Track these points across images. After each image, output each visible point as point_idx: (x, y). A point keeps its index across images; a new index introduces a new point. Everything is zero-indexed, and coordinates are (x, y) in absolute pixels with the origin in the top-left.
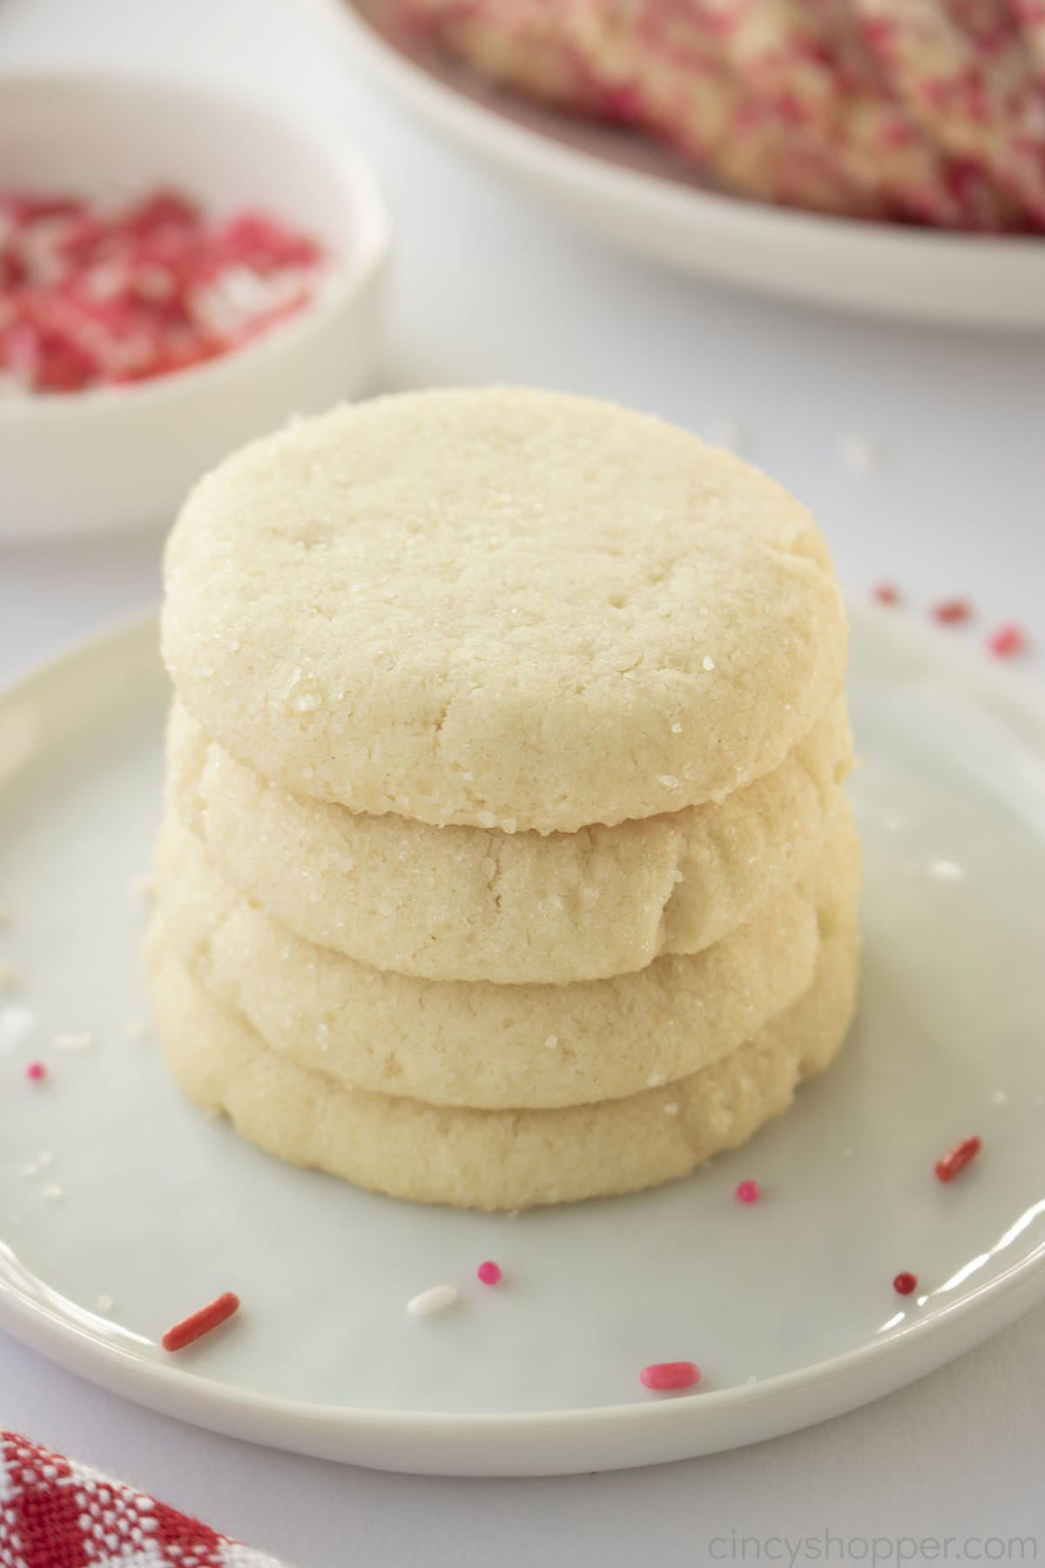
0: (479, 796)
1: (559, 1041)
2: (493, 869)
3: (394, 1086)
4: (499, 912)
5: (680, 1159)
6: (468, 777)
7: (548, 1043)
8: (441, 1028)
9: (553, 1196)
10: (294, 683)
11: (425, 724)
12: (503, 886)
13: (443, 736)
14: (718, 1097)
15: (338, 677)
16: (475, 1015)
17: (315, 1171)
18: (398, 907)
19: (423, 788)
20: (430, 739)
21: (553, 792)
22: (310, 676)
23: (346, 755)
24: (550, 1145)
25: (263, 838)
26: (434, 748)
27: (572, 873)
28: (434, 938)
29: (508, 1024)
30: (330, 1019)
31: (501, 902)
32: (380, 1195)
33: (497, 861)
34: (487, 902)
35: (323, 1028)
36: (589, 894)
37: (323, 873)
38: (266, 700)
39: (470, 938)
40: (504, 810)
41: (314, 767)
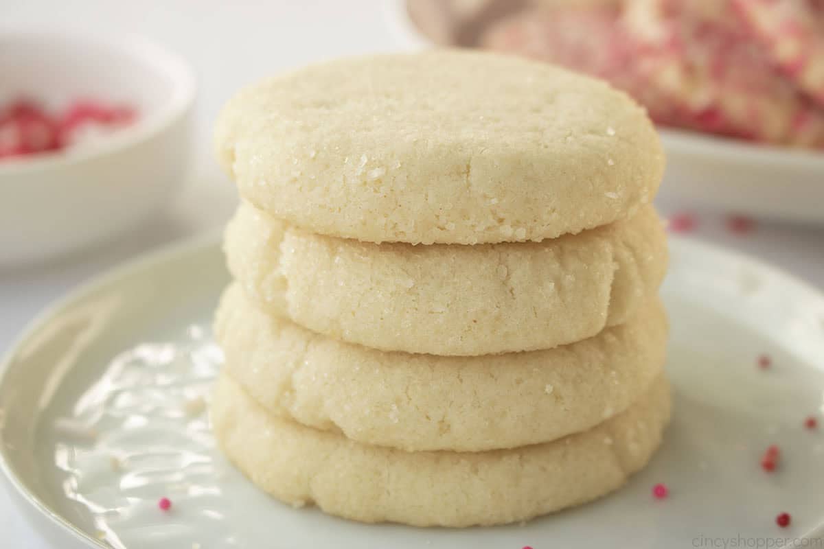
0: (502, 215)
1: (554, 389)
2: (506, 272)
3: (444, 442)
4: (514, 299)
5: (616, 476)
6: (495, 201)
7: (547, 390)
8: (475, 393)
9: (548, 507)
10: (363, 165)
11: (459, 174)
12: (514, 281)
13: (472, 179)
14: (631, 433)
15: (392, 156)
16: (496, 380)
17: (386, 523)
18: (448, 305)
19: (464, 215)
20: (465, 182)
21: (547, 206)
22: (373, 159)
23: (409, 202)
24: (544, 469)
25: (342, 284)
26: (468, 188)
27: (555, 266)
28: (475, 321)
29: (519, 382)
30: (398, 401)
31: (514, 292)
32: (436, 528)
33: (507, 267)
34: (506, 292)
35: (395, 407)
36: (569, 279)
37: (391, 294)
38: (344, 180)
39: (498, 318)
40: (516, 224)
41: (386, 216)
